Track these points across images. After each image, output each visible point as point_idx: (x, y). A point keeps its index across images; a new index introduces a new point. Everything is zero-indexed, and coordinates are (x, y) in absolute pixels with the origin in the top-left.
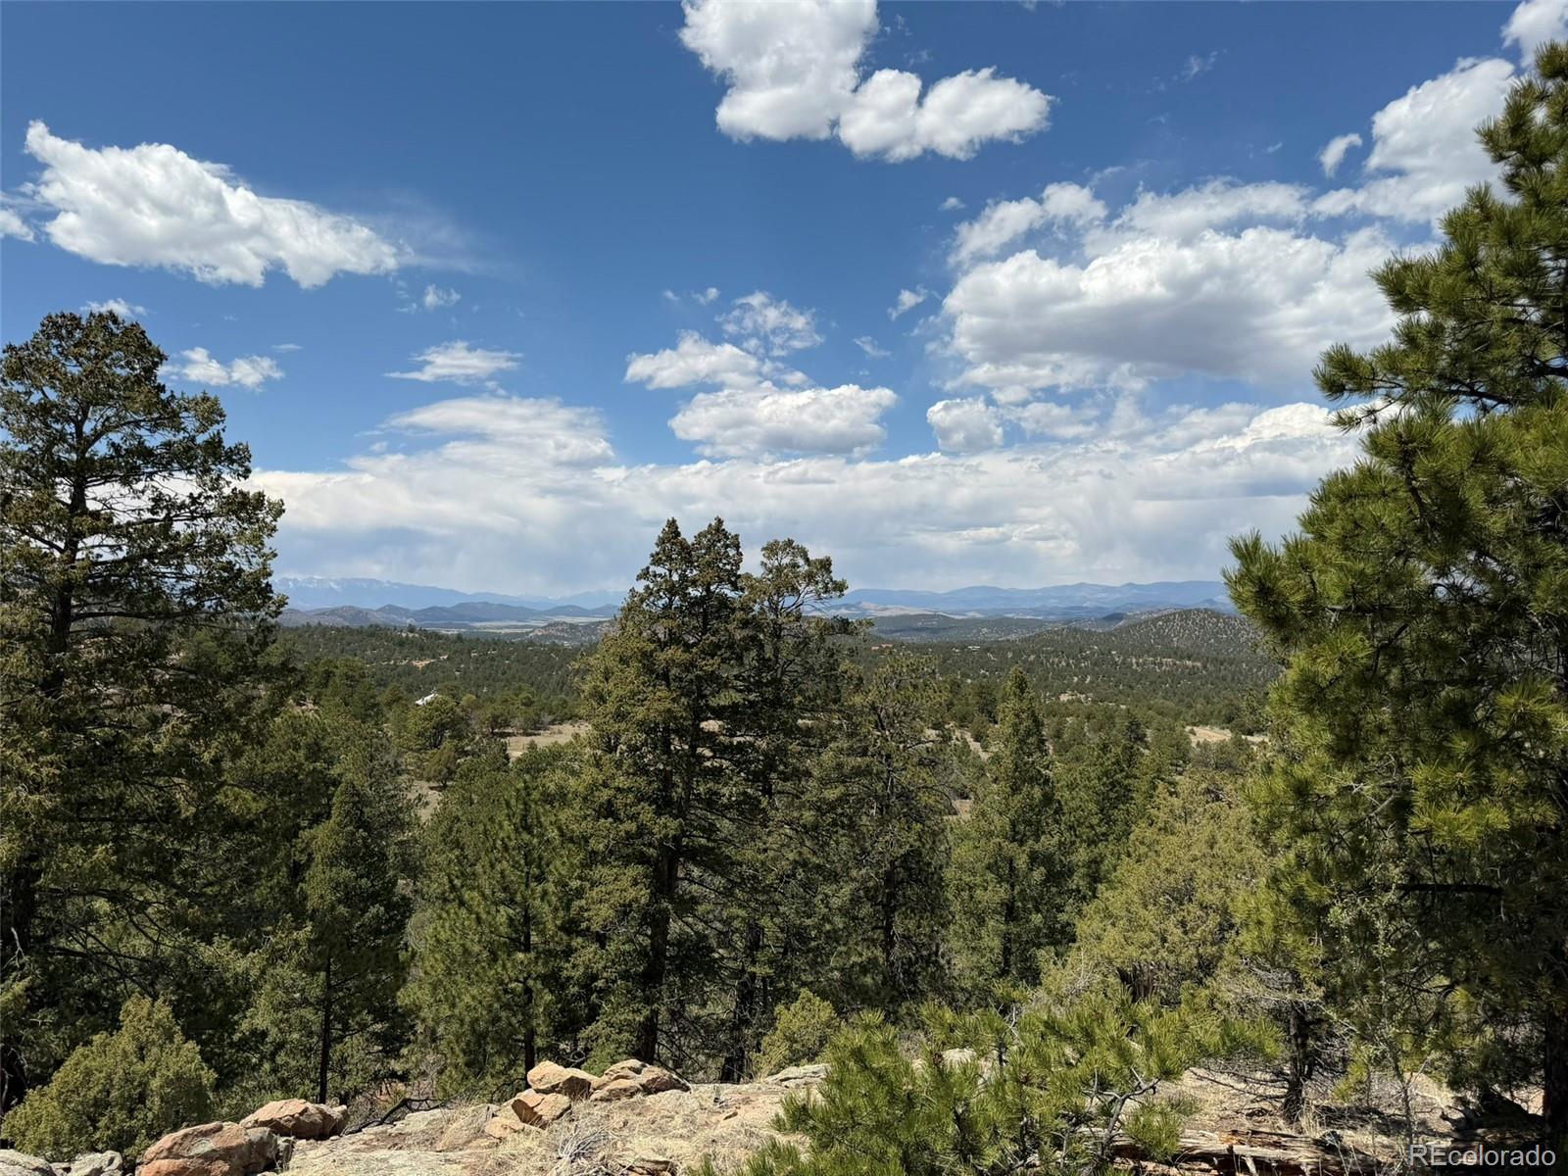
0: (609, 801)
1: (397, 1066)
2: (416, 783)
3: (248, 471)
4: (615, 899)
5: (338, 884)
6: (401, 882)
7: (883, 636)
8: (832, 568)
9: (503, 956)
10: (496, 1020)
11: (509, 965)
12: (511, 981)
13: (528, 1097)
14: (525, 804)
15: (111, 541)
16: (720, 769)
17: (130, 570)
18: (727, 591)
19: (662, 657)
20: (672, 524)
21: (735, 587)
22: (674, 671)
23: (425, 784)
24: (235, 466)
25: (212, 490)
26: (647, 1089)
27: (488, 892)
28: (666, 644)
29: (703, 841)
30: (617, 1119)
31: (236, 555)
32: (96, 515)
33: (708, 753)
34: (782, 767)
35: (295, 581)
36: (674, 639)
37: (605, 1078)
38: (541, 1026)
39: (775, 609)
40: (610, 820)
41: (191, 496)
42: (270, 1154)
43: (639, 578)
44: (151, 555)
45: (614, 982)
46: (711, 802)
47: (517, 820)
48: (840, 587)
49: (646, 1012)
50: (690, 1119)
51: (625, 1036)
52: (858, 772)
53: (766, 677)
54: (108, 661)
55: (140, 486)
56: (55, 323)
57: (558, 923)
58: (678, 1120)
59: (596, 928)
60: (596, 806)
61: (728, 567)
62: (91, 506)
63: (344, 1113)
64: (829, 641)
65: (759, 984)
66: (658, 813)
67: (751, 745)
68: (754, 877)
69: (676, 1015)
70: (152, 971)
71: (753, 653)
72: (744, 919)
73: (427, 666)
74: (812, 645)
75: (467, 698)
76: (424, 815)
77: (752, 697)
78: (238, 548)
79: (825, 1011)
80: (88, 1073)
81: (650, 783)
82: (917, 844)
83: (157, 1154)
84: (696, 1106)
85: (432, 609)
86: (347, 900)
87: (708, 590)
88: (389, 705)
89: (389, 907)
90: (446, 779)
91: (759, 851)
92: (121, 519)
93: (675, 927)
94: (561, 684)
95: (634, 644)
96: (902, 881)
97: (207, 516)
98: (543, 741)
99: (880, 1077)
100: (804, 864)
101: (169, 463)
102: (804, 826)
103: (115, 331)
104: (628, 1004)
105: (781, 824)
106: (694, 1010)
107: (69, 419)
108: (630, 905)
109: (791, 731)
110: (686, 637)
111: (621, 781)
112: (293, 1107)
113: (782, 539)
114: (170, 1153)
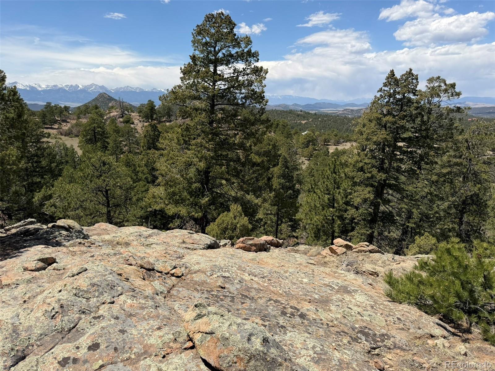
0: (362, 166)
1: (294, 234)
2: (301, 158)
3: (258, 59)
4: (362, 196)
5: (280, 184)
6: (297, 185)
7: (474, 115)
8: (456, 87)
9: (326, 208)
10: (323, 226)
11: (328, 211)
12: (328, 216)
13: (334, 247)
14: (335, 165)
15: (223, 83)
16: (403, 159)
17: (228, 91)
18: (411, 96)
19: (384, 119)
20: (392, 72)
21: (415, 95)
22: (388, 125)
23: (304, 158)
24: (255, 58)
25: (249, 66)
26: (371, 251)
27: (322, 190)
28: (386, 115)
29: (394, 182)
30: (361, 258)
31: (255, 86)
32: (220, 75)
33: (398, 153)
34: (426, 160)
35: (269, 96)
36: (389, 113)
37: (357, 246)
38: (337, 229)
39: (429, 102)
40: (362, 172)
41: (243, 68)
42: (265, 247)
43: (378, 91)
44: (233, 87)
45: (360, 221)
46: (398, 170)
47: (332, 170)
48: (458, 94)
49: (370, 231)
50: (384, 262)
51: (363, 237)
52: (457, 164)
53: (423, 128)
54: (223, 117)
55: (230, 66)
56: (208, 17)
57: (343, 201)
58: (380, 262)
59: (355, 204)
60: (357, 168)
61: (412, 87)
62: (219, 72)
63: (283, 242)
64: (451, 115)
65: (410, 229)
66: (379, 172)
67: (415, 152)
68: (412, 196)
69: (380, 234)
70: (236, 200)
71: (419, 119)
72: (406, 209)
73: (305, 123)
74: (444, 117)
75: (317, 133)
76: (304, 167)
77: (417, 135)
78: (256, 84)
79: (434, 240)
80: (223, 221)
81: (377, 162)
82: (478, 192)
83: (239, 242)
84: (386, 259)
85: (307, 105)
86: (283, 188)
87: (404, 96)
88: (294, 134)
89: (294, 191)
90: (310, 157)
91: (414, 188)
92: (226, 76)
93: (382, 208)
94: (347, 130)
95: (375, 115)
96: (469, 204)
97: (248, 74)
98: (340, 147)
99: (456, 258)
100: (431, 194)
101: (237, 59)
102: (433, 181)
103: (223, 18)
104: (364, 228)
105: (423, 180)
106: (386, 233)
107: (212, 47)
108: (367, 199)
109: (431, 148)
110: (394, 113)
111: (367, 161)
112: (270, 238)
113: (435, 76)
114: (242, 242)
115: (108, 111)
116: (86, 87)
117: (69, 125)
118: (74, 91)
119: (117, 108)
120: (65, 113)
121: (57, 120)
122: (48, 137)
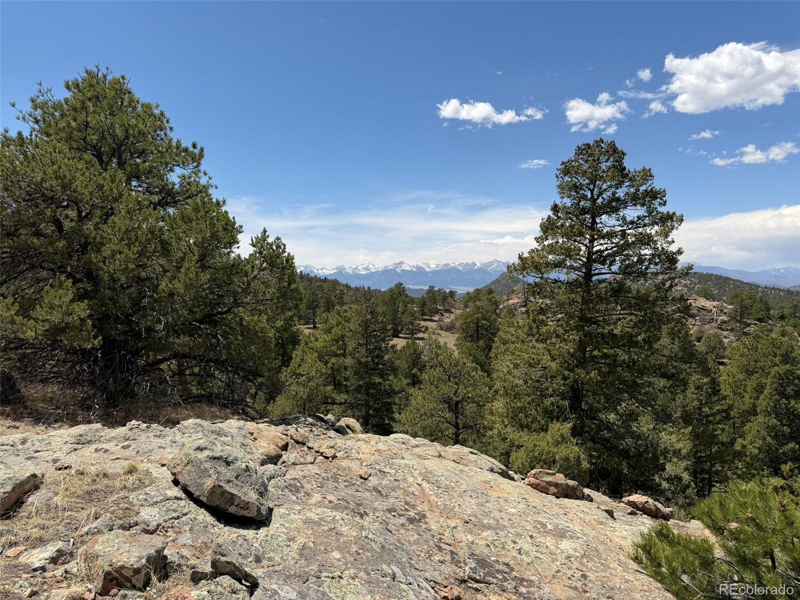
3: (665, 202)
24: (659, 200)
32: (600, 230)
41: (638, 217)
83: (531, 476)
97: (644, 226)
101: (627, 203)
103: (604, 146)
114: (534, 476)
115: (506, 298)
116: (485, 264)
117: (453, 316)
118: (470, 271)
119: (519, 293)
120: (449, 300)
121: (439, 310)
122: (424, 332)
